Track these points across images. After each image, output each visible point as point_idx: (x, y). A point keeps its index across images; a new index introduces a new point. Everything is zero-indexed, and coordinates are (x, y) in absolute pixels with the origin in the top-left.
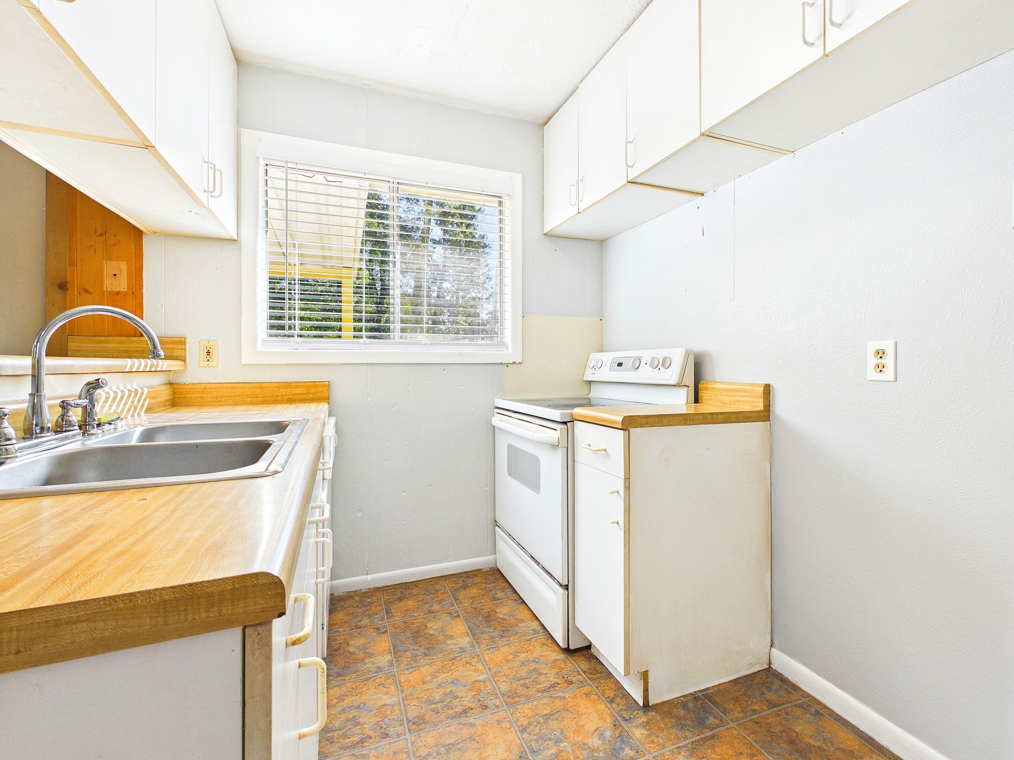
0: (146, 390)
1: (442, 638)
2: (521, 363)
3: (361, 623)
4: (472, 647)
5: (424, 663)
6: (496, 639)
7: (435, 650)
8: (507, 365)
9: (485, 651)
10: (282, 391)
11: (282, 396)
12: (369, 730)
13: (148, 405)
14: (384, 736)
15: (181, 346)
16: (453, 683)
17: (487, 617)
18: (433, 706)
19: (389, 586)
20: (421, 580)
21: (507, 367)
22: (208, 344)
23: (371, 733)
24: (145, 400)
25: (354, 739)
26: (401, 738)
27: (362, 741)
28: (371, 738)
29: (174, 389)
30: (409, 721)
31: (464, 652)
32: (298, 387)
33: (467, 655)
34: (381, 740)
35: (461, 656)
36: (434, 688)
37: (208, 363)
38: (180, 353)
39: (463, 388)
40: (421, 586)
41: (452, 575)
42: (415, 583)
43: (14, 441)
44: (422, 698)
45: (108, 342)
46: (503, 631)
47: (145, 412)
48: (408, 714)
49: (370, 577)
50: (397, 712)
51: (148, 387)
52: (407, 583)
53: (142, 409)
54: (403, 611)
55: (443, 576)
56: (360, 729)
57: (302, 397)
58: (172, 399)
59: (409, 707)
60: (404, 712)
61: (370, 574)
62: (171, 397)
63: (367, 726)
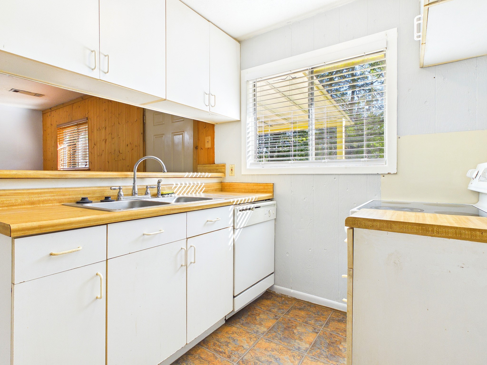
0: (203, 184)
1: (296, 337)
2: (396, 173)
3: (273, 310)
4: (305, 351)
5: (275, 342)
6: (322, 356)
7: (287, 340)
8: (384, 175)
9: (309, 357)
10: (255, 187)
11: (255, 189)
12: (228, 351)
13: (205, 190)
14: (229, 357)
15: (224, 167)
16: (276, 359)
17: (332, 343)
18: (257, 361)
19: (302, 300)
20: (320, 305)
21: (384, 176)
22: (232, 166)
23: (227, 353)
24: (203, 188)
25: (221, 349)
26: (233, 362)
27: (221, 352)
28: (225, 354)
29: (222, 184)
30: (242, 359)
31: (298, 350)
32: (261, 186)
33: (298, 353)
34: (226, 357)
35: (295, 351)
36: (266, 355)
37: (232, 174)
38: (223, 170)
39: (348, 190)
40: (317, 308)
41: (340, 311)
42: (316, 305)
43: (123, 196)
44: (257, 355)
45: (206, 167)
46: (331, 355)
47: (203, 193)
48: (245, 356)
49: (292, 291)
50: (243, 352)
51: (205, 183)
52: (312, 303)
53: (201, 190)
54: (295, 315)
55: (334, 309)
56: (226, 348)
57: (262, 190)
58: (221, 189)
59: (249, 354)
60: (245, 354)
61: (293, 289)
62: (221, 188)
63: (229, 348)
